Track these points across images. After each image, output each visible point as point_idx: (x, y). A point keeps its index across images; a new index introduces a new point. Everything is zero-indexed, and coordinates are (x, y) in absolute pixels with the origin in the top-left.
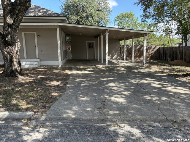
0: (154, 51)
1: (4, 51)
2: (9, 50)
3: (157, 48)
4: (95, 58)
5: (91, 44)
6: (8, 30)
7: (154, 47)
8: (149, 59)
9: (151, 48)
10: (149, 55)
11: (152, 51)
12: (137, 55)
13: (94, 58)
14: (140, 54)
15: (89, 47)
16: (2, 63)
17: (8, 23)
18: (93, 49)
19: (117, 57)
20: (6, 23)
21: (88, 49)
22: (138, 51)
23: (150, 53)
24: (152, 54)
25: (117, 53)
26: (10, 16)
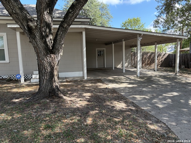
0: (164, 58)
1: (44, 62)
2: (50, 59)
3: (166, 55)
4: (105, 67)
5: (100, 51)
6: (46, 31)
7: (164, 54)
8: (159, 67)
9: (161, 56)
10: (159, 63)
11: (162, 58)
12: (148, 63)
13: (103, 67)
14: (150, 61)
15: (99, 55)
16: (8, 76)
17: (46, 22)
18: (103, 57)
19: (128, 65)
20: (43, 21)
21: (98, 57)
22: (149, 59)
23: (160, 61)
24: (161, 61)
25: (128, 61)
26: (48, 12)
